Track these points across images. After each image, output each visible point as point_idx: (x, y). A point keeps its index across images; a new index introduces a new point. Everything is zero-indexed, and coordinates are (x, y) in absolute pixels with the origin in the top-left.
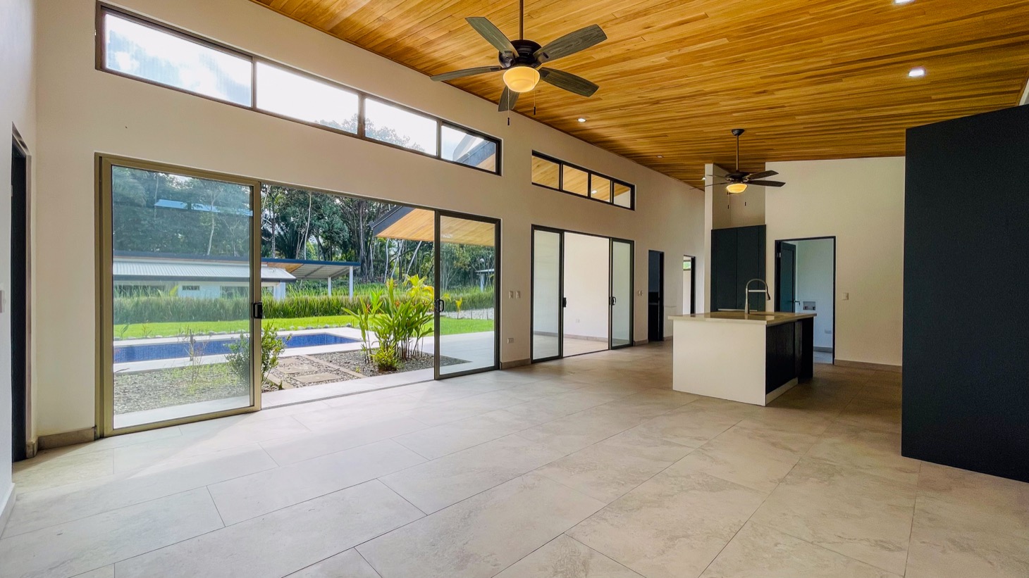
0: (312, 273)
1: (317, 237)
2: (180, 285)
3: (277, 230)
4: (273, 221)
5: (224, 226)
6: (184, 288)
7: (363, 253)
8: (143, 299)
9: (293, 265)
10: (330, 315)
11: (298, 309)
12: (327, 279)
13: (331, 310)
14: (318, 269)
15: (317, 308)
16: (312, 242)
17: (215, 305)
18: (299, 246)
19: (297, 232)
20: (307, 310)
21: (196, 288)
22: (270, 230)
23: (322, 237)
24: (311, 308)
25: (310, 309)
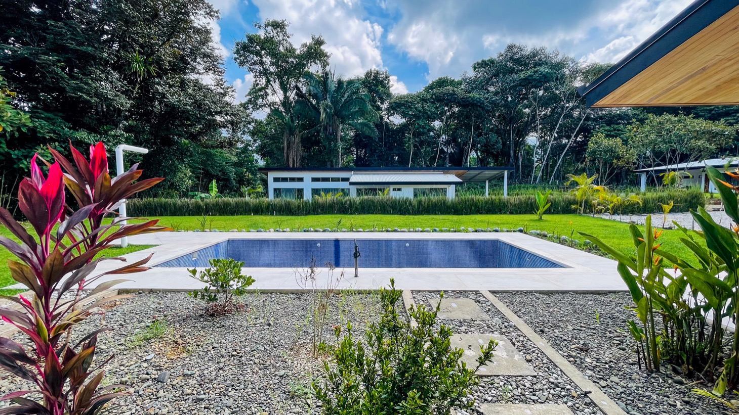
0: (474, 177)
1: (476, 152)
2: (392, 187)
3: (450, 150)
4: (447, 143)
5: (418, 149)
6: (394, 190)
7: (512, 160)
8: (365, 197)
9: (461, 171)
10: (493, 214)
11: (465, 208)
12: (485, 182)
13: (494, 209)
14: (479, 174)
15: (482, 206)
16: (473, 155)
17: (406, 203)
18: (464, 158)
19: (463, 149)
20: (473, 208)
21: (399, 190)
22: (446, 150)
23: (480, 150)
24: (476, 206)
25: (475, 208)
